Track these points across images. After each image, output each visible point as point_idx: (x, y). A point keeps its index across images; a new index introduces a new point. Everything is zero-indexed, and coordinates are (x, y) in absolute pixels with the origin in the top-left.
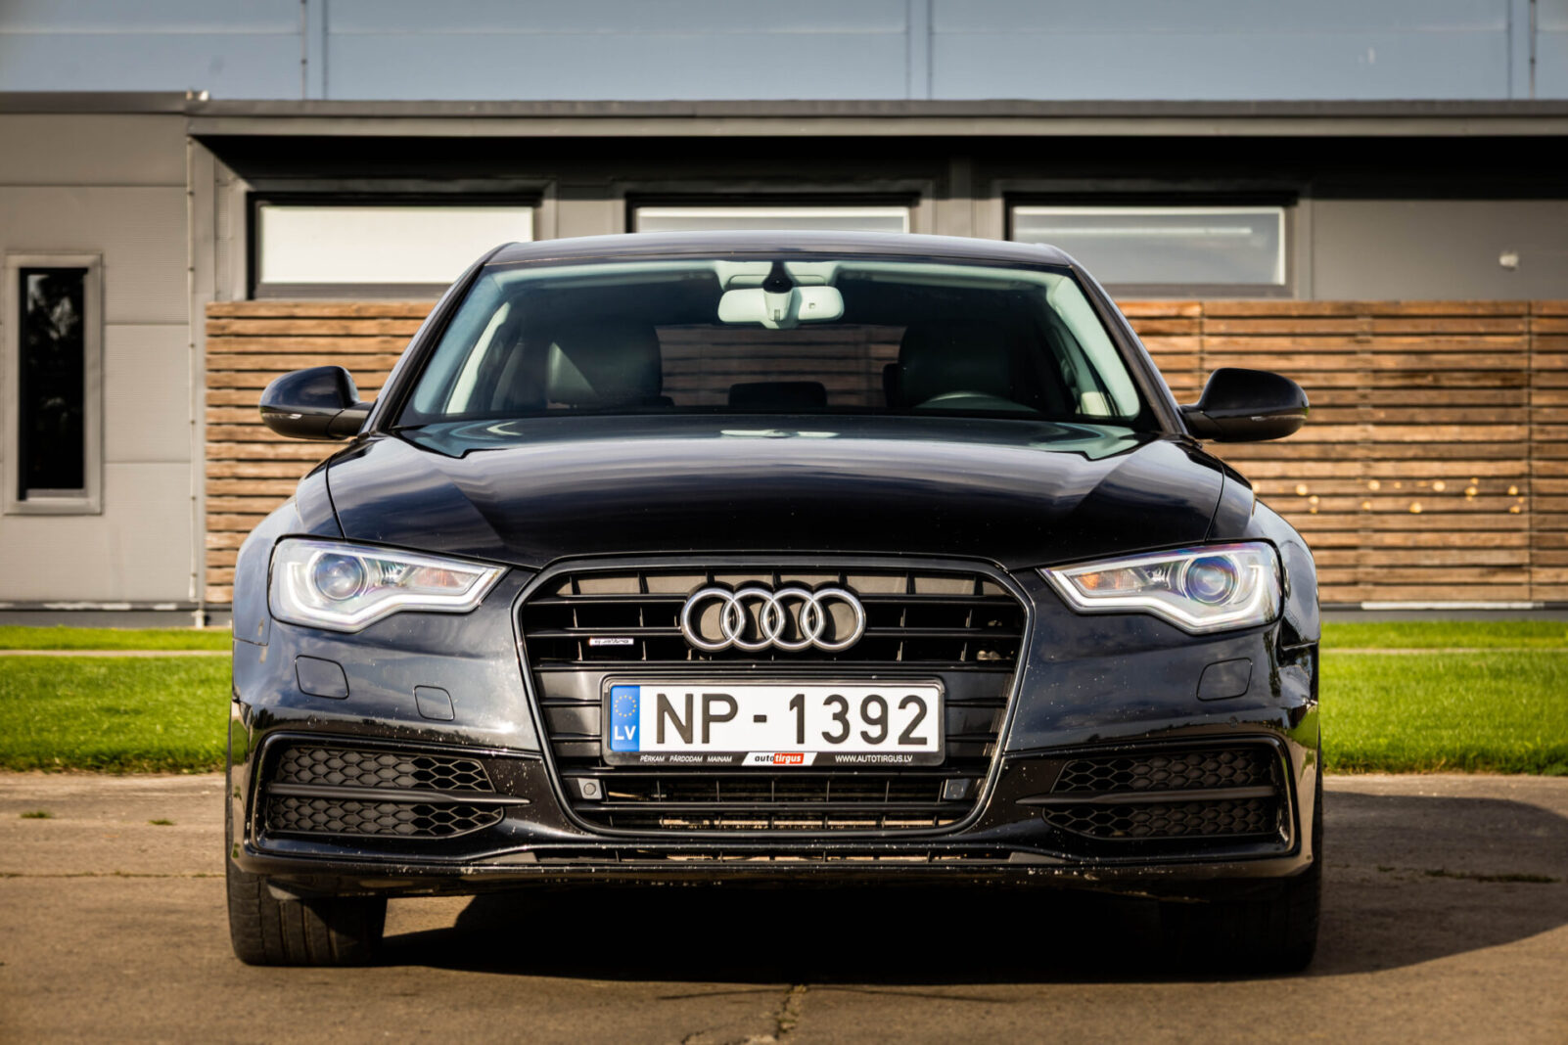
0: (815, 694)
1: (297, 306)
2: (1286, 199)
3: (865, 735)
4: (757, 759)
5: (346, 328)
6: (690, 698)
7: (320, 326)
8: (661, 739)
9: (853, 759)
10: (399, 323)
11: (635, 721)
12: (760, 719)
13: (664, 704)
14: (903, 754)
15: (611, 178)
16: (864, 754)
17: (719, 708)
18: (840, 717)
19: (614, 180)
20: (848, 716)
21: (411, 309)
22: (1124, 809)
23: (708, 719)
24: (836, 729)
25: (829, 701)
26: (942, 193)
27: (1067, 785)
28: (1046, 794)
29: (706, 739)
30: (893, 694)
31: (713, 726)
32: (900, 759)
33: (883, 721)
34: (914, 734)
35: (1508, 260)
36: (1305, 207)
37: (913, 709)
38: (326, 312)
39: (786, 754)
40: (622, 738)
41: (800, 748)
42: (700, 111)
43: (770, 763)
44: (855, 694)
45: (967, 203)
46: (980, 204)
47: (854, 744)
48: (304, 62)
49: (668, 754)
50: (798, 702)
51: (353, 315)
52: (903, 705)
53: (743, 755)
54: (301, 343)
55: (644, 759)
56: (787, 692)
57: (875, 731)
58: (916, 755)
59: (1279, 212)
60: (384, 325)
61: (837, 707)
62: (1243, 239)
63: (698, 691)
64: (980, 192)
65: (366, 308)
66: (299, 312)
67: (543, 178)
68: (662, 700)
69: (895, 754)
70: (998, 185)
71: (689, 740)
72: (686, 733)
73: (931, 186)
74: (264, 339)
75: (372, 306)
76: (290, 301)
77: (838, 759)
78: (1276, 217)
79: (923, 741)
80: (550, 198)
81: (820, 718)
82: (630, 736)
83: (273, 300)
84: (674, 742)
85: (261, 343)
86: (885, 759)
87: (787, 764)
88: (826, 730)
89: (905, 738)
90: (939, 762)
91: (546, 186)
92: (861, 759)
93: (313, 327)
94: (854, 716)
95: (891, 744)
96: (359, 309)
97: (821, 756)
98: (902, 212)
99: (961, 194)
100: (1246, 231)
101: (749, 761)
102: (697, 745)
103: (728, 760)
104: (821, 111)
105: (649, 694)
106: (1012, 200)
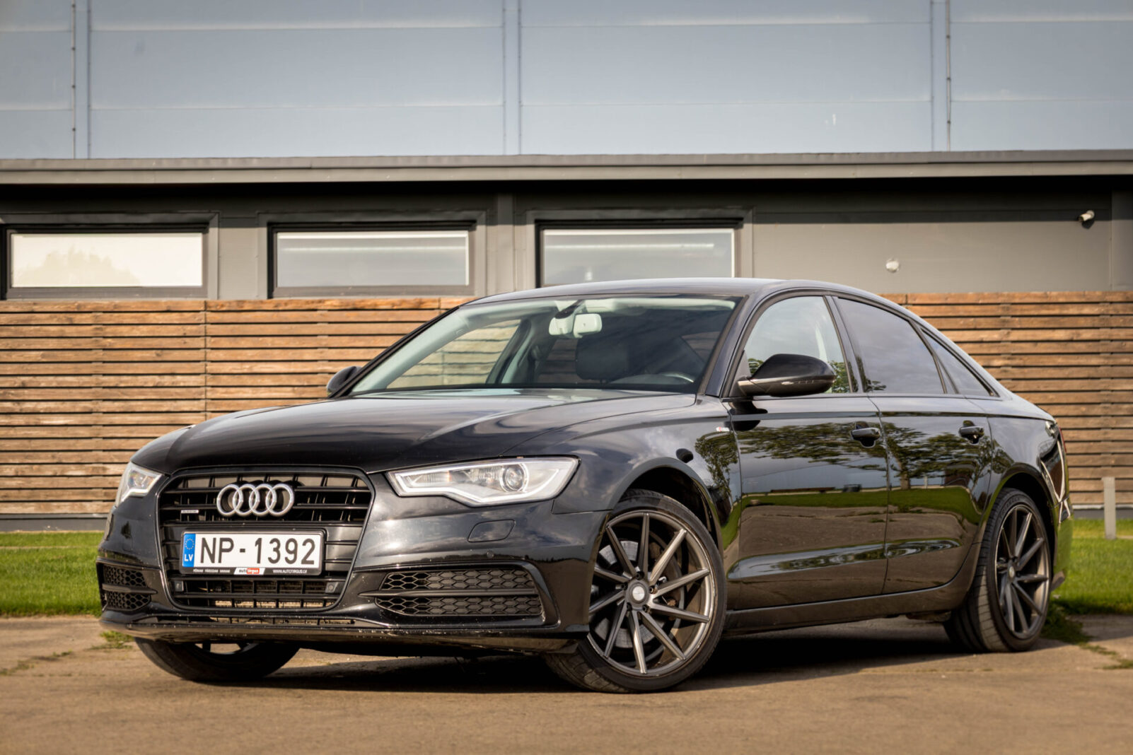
0: (266, 537)
1: (35, 304)
2: (735, 223)
3: (287, 559)
4: (240, 571)
5: (71, 319)
6: (215, 540)
7: (51, 318)
8: (202, 561)
9: (280, 571)
10: (108, 315)
11: (192, 552)
12: (243, 551)
13: (204, 543)
14: (303, 569)
15: (257, 212)
16: (285, 569)
17: (226, 545)
18: (276, 550)
19: (259, 213)
20: (280, 550)
21: (115, 306)
22: (422, 600)
23: (222, 550)
24: (274, 556)
25: (272, 542)
26: (491, 221)
27: (388, 586)
28: (377, 590)
29: (220, 561)
30: (300, 538)
31: (223, 554)
32: (301, 572)
33: (295, 552)
34: (309, 559)
35: (892, 265)
36: (748, 228)
37: (309, 545)
38: (56, 308)
39: (252, 569)
40: (187, 560)
41: (258, 565)
42: (315, 165)
43: (245, 573)
44: (283, 538)
45: (510, 227)
46: (518, 228)
47: (282, 564)
48: (74, 130)
49: (204, 568)
50: (259, 542)
51: (76, 310)
52: (304, 544)
53: (233, 569)
54: (39, 330)
55: (195, 571)
56: (254, 537)
57: (291, 557)
58: (309, 570)
59: (731, 231)
60: (97, 317)
61: (275, 545)
62: (708, 251)
63: (218, 536)
64: (519, 220)
65: (85, 305)
66: (36, 308)
67: (210, 212)
68: (204, 540)
69: (299, 569)
70: (531, 215)
71: (213, 561)
72: (212, 557)
73: (484, 215)
74: (13, 328)
75: (89, 304)
76: (30, 301)
77: (275, 571)
78: (729, 235)
79: (312, 562)
80: (214, 227)
81: (268, 550)
82: (191, 559)
83: (19, 300)
84: (208, 563)
85: (11, 331)
86: (295, 571)
87: (253, 574)
88: (270, 556)
89: (304, 561)
90: (318, 573)
91: (212, 218)
92: (284, 572)
93: (47, 319)
94: (282, 549)
95: (298, 564)
96: (79, 306)
97: (267, 570)
98: (464, 234)
99: (505, 222)
100: (711, 246)
101: (237, 572)
102: (216, 564)
103: (228, 571)
104: (400, 163)
105: (199, 537)
106: (541, 225)
